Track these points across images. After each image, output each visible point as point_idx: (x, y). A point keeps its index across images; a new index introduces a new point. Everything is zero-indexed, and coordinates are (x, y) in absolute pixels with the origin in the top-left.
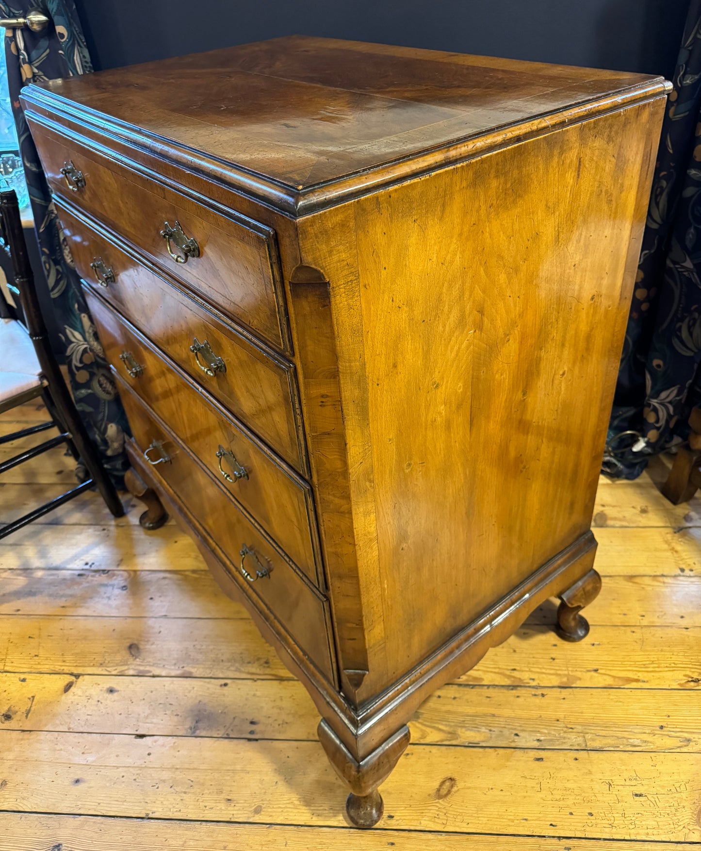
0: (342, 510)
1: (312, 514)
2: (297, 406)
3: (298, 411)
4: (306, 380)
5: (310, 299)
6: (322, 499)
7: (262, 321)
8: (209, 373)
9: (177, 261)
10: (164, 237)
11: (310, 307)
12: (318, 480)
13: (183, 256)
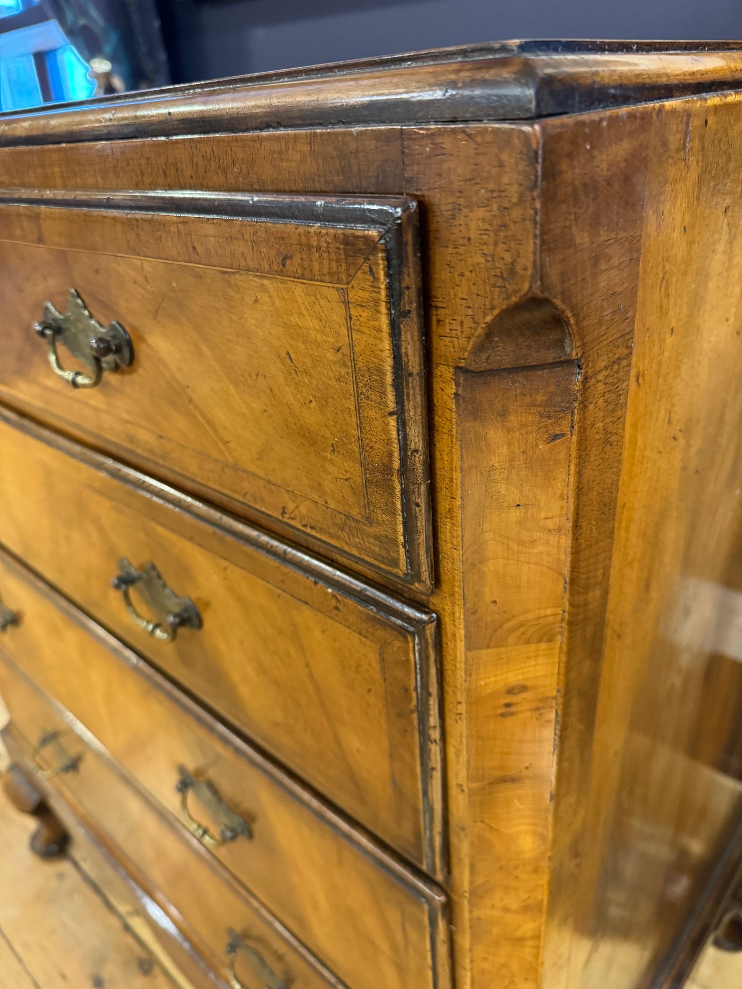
0: (519, 934)
1: (442, 950)
2: (434, 720)
3: (435, 734)
4: (471, 654)
5: (513, 420)
6: (475, 923)
7: (332, 504)
8: (158, 633)
9: (75, 384)
10: (42, 334)
11: (509, 445)
12: (471, 883)
13: (90, 368)
